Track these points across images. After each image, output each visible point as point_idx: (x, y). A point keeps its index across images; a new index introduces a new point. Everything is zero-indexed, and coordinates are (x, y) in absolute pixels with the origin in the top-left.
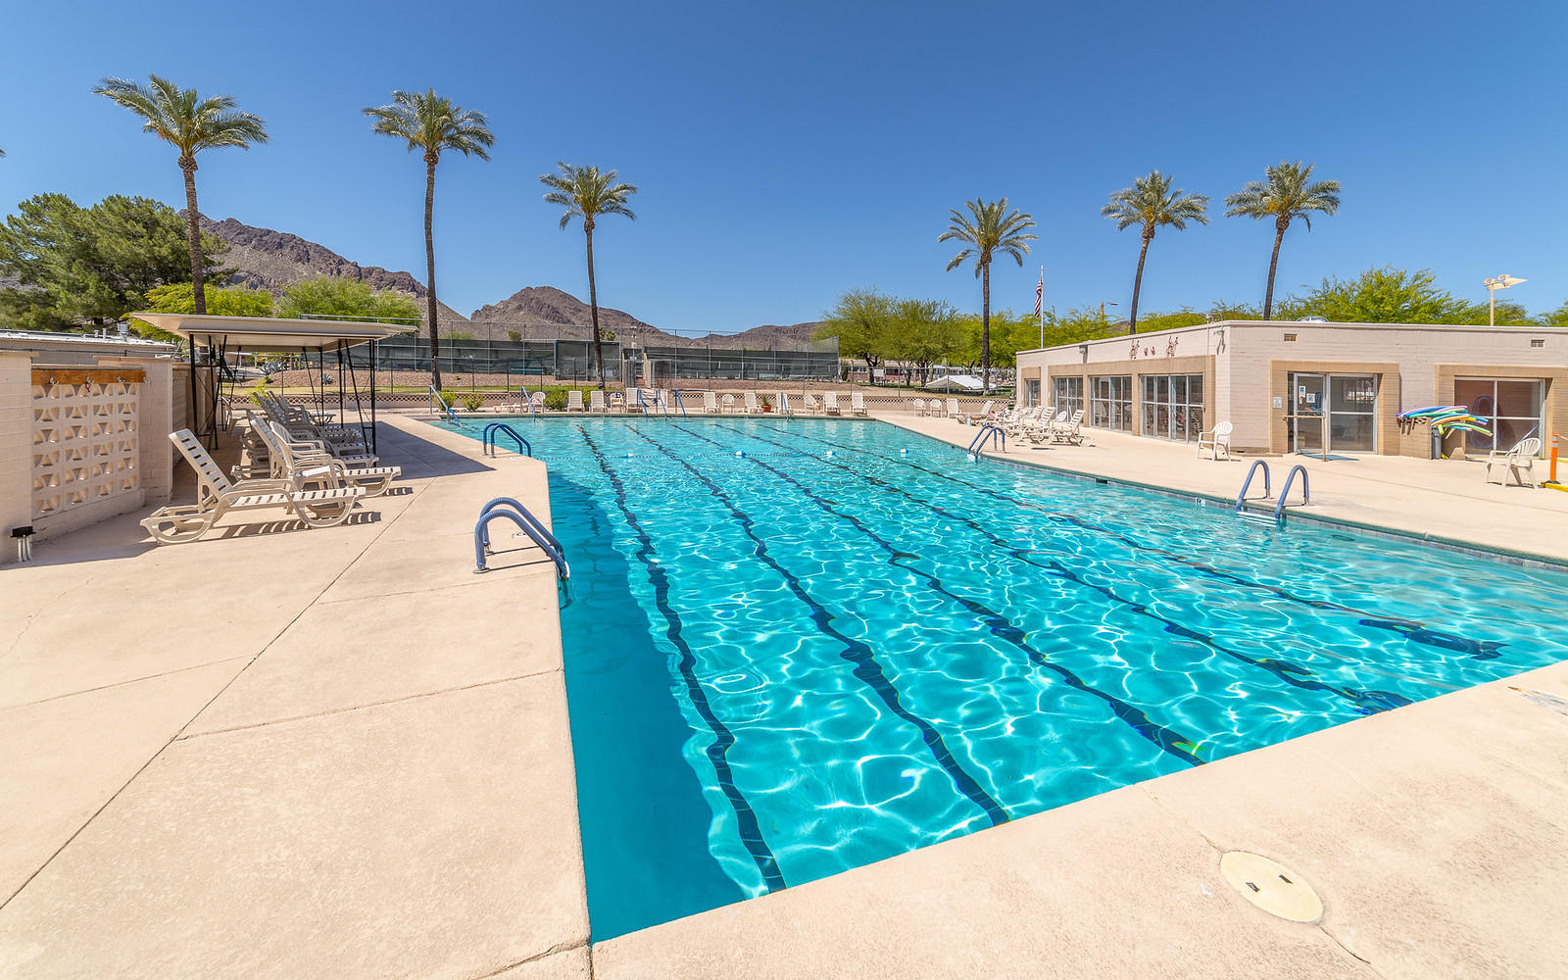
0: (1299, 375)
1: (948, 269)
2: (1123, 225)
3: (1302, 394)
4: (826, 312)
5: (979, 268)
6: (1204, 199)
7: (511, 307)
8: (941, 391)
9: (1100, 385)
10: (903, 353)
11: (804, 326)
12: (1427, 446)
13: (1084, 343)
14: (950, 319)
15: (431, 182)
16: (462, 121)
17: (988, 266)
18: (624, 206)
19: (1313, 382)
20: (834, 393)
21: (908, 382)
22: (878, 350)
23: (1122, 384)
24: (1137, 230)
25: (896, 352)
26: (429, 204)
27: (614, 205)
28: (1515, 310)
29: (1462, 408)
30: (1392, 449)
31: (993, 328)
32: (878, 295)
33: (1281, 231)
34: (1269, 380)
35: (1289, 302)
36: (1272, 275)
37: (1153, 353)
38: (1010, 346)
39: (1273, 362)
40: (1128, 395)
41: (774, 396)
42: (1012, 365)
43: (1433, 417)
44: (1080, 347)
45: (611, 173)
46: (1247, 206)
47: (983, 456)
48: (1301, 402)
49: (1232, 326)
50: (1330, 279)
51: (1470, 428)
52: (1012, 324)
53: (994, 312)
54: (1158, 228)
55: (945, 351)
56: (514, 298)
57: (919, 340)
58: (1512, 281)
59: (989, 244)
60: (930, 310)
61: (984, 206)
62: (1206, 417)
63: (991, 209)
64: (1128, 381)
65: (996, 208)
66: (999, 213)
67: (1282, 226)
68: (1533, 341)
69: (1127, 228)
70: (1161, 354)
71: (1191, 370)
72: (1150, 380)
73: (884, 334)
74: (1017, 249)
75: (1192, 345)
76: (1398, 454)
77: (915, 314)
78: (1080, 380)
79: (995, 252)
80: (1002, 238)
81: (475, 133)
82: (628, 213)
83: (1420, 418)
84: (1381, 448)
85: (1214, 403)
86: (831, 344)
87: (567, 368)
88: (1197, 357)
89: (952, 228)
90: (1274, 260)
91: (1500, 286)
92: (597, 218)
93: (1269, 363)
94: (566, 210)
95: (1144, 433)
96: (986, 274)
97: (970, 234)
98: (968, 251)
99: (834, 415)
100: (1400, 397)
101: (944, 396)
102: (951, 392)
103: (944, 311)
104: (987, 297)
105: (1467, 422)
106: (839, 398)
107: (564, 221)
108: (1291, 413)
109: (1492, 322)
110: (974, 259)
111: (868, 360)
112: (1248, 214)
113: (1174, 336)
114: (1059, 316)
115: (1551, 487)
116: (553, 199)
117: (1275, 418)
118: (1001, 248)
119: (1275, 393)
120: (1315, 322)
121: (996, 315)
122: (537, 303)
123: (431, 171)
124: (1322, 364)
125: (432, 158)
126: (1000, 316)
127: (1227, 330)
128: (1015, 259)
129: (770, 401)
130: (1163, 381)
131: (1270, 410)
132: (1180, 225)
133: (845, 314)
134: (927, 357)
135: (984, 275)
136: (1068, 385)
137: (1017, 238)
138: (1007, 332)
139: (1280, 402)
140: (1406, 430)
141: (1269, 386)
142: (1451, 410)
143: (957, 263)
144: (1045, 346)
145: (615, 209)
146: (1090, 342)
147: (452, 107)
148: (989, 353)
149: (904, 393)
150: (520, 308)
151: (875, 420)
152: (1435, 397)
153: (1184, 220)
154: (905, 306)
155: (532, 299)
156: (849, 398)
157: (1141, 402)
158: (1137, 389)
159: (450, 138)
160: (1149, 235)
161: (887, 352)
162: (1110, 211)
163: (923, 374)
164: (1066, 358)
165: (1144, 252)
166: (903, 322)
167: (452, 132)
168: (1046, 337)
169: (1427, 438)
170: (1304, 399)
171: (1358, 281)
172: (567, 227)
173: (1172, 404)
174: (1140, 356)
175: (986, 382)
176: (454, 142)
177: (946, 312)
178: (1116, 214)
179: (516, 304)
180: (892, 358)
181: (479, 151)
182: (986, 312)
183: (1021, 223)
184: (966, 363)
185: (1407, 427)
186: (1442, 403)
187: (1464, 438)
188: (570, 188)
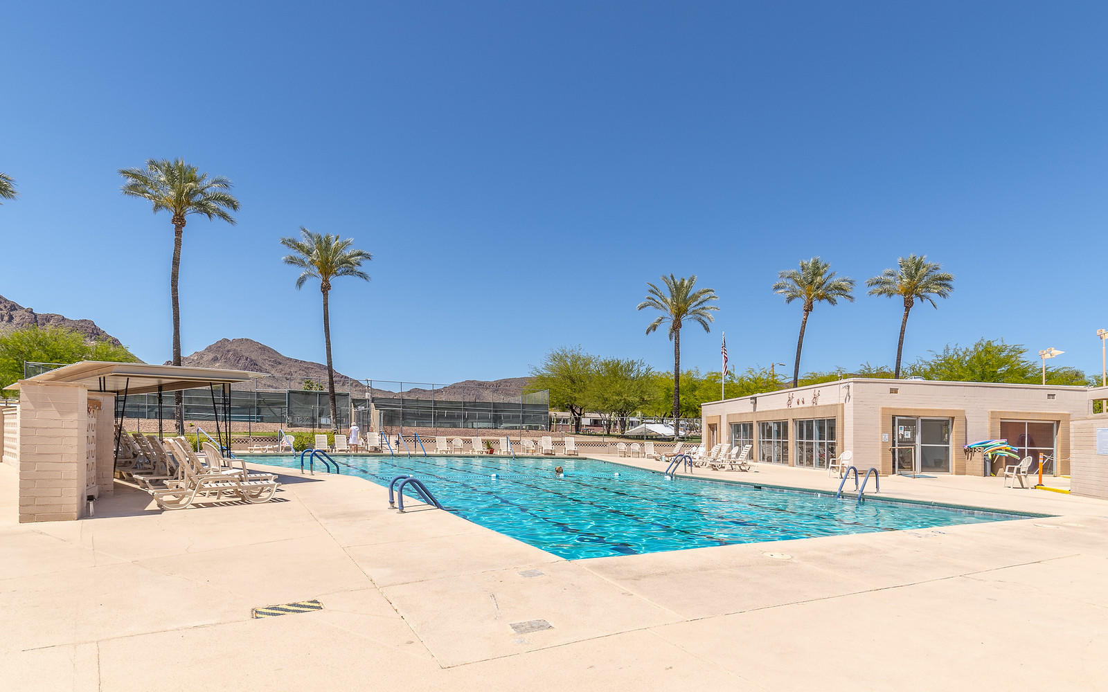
0: (900, 418)
1: (647, 333)
2: (790, 299)
3: (901, 432)
4: (535, 368)
5: (672, 332)
6: (851, 283)
7: (206, 358)
8: (639, 438)
9: (766, 430)
10: (605, 404)
11: (506, 381)
12: (981, 468)
13: (754, 396)
14: (646, 376)
15: (178, 243)
16: (208, 187)
17: (678, 331)
18: (357, 268)
19: (909, 422)
20: (550, 439)
21: (608, 432)
22: (583, 403)
23: (783, 427)
24: (800, 303)
25: (599, 405)
26: (176, 263)
27: (348, 267)
28: (1077, 374)
29: (1004, 441)
30: (961, 471)
31: (682, 384)
32: (583, 354)
33: (907, 309)
34: (880, 422)
35: (918, 365)
36: (901, 343)
37: (803, 403)
38: (697, 399)
39: (883, 408)
40: (786, 435)
41: (497, 442)
42: (697, 413)
43: (985, 447)
44: (751, 398)
45: (350, 241)
46: (883, 287)
47: (676, 476)
48: (900, 437)
49: (854, 382)
50: (952, 347)
51: (1007, 454)
52: (698, 381)
53: (684, 369)
54: (815, 303)
55: (641, 404)
56: (209, 349)
57: (619, 394)
58: (1056, 352)
59: (680, 313)
60: (629, 367)
61: (676, 280)
62: (837, 449)
63: (682, 284)
64: (786, 425)
65: (686, 282)
66: (689, 287)
67: (908, 305)
68: (1049, 395)
69: (793, 301)
70: (809, 403)
71: (827, 415)
72: (801, 424)
73: (589, 388)
74: (703, 318)
75: (830, 396)
76: (965, 474)
77: (616, 371)
78: (751, 425)
79: (685, 320)
80: (690, 309)
81: (221, 199)
82: (361, 275)
83: (977, 448)
84: (954, 470)
85: (843, 439)
86: (542, 396)
87: (298, 416)
88: (832, 405)
89: (648, 298)
90: (902, 332)
91: (1048, 356)
92: (333, 280)
93: (880, 409)
94: (303, 272)
95: (797, 464)
96: (677, 338)
97: (664, 304)
98: (662, 318)
99: (550, 455)
100: (966, 433)
101: (641, 441)
102: (647, 439)
103: (641, 369)
104: (677, 358)
105: (1006, 450)
106: (554, 443)
107: (301, 282)
108: (894, 445)
109: (1044, 382)
110: (668, 325)
111: (573, 411)
112: (884, 295)
113: (817, 390)
114: (738, 374)
115: (1039, 488)
116: (291, 261)
117: (883, 449)
118: (690, 316)
119: (884, 431)
120: (916, 380)
121: (685, 373)
122: (234, 355)
123: (178, 233)
124: (915, 410)
125: (179, 221)
126: (689, 373)
127: (851, 385)
128: (702, 326)
129: (493, 446)
130: (810, 423)
131: (880, 443)
132: (832, 302)
133: (553, 370)
134: (625, 410)
135: (676, 339)
136: (741, 430)
137: (704, 308)
138: (694, 388)
139: (887, 437)
140: (970, 457)
141: (880, 426)
142: (997, 443)
143: (654, 327)
144: (725, 398)
145: (350, 272)
146: (759, 394)
147: (198, 175)
148: (679, 406)
149: (607, 440)
150: (215, 359)
151: (586, 459)
152: (988, 433)
153: (835, 297)
154: (606, 365)
155: (228, 351)
156: (562, 443)
157: (795, 441)
158: (792, 431)
159: (200, 204)
160: (809, 309)
161: (591, 405)
162: (777, 288)
163: (623, 424)
164: (740, 408)
165: (804, 323)
166: (605, 378)
167: (199, 197)
168: (727, 392)
169: (981, 462)
170: (903, 436)
171: (972, 348)
172: (303, 287)
173: (816, 441)
174: (794, 405)
175: (677, 429)
176: (202, 208)
177: (643, 369)
178: (783, 290)
179: (211, 356)
180: (596, 410)
181: (223, 216)
182: (677, 370)
183: (706, 296)
184: (659, 415)
185: (970, 454)
186: (993, 437)
187: (1004, 461)
188: (309, 253)
